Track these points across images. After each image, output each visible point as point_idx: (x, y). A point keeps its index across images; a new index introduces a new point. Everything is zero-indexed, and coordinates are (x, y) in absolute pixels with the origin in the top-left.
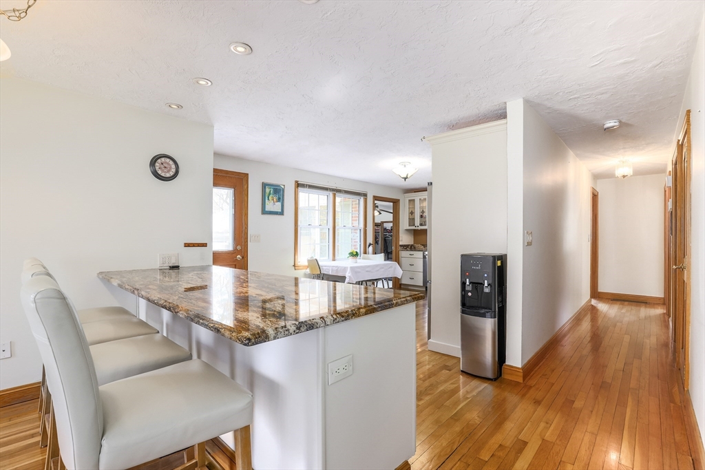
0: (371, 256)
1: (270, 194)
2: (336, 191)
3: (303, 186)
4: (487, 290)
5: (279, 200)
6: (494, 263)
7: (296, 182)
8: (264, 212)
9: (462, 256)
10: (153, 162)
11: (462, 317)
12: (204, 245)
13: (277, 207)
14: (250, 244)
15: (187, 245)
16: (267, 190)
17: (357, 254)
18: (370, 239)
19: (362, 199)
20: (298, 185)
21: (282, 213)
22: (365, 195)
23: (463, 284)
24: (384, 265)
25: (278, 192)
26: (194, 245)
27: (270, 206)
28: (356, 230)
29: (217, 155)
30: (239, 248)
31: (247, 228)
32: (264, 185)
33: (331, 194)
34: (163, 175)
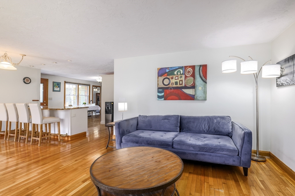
0: (91, 104)
1: (56, 85)
2: (79, 84)
3: (67, 82)
4: (110, 109)
5: (59, 87)
6: (111, 104)
7: (65, 81)
8: (54, 91)
9: (105, 102)
10: (24, 79)
11: (105, 115)
12: (38, 101)
13: (58, 89)
14: (48, 100)
15: (33, 101)
16: (55, 84)
17: (86, 103)
18: (91, 99)
19: (88, 87)
20: (65, 82)
21: (60, 91)
22: (89, 85)
23: (106, 108)
24: (95, 106)
25: (58, 85)
26: (35, 101)
27: (56, 89)
28: (86, 96)
29: (42, 74)
30: (45, 102)
31: (48, 96)
32: (54, 82)
33: (77, 85)
34: (27, 82)
